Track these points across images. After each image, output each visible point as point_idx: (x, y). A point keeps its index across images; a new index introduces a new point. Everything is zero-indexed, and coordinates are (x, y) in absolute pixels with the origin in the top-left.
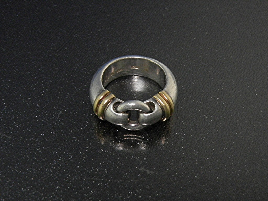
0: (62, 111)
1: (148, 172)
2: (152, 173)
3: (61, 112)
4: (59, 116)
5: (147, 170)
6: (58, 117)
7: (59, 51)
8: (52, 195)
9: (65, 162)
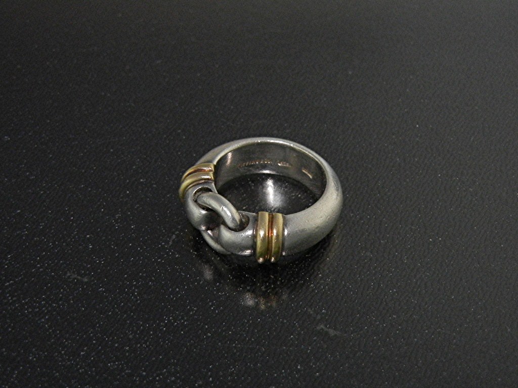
0: (176, 235)
1: (332, 332)
2: (338, 333)
3: (174, 236)
4: (171, 243)
5: (330, 330)
6: (169, 244)
7: (168, 136)
8: (161, 374)
9: (183, 318)
